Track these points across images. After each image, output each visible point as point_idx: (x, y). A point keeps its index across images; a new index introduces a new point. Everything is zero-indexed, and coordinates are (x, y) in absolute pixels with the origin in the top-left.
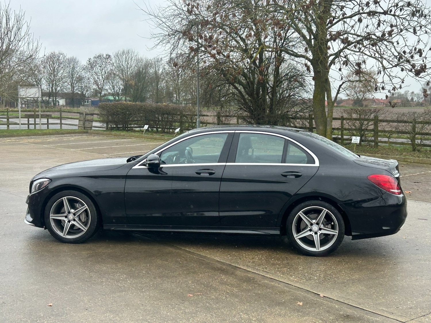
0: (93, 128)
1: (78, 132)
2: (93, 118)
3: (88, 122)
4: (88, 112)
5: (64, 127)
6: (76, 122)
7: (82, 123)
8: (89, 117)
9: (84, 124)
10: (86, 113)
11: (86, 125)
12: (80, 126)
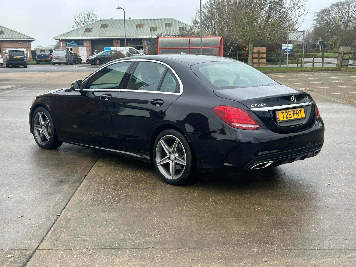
0: (349, 66)
1: (331, 69)
2: (349, 57)
3: (345, 60)
4: (346, 52)
5: (325, 65)
6: (335, 61)
7: (339, 61)
8: (346, 56)
9: (341, 62)
10: (344, 53)
11: (343, 63)
12: (338, 64)
